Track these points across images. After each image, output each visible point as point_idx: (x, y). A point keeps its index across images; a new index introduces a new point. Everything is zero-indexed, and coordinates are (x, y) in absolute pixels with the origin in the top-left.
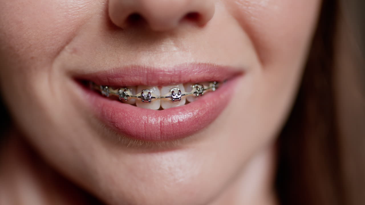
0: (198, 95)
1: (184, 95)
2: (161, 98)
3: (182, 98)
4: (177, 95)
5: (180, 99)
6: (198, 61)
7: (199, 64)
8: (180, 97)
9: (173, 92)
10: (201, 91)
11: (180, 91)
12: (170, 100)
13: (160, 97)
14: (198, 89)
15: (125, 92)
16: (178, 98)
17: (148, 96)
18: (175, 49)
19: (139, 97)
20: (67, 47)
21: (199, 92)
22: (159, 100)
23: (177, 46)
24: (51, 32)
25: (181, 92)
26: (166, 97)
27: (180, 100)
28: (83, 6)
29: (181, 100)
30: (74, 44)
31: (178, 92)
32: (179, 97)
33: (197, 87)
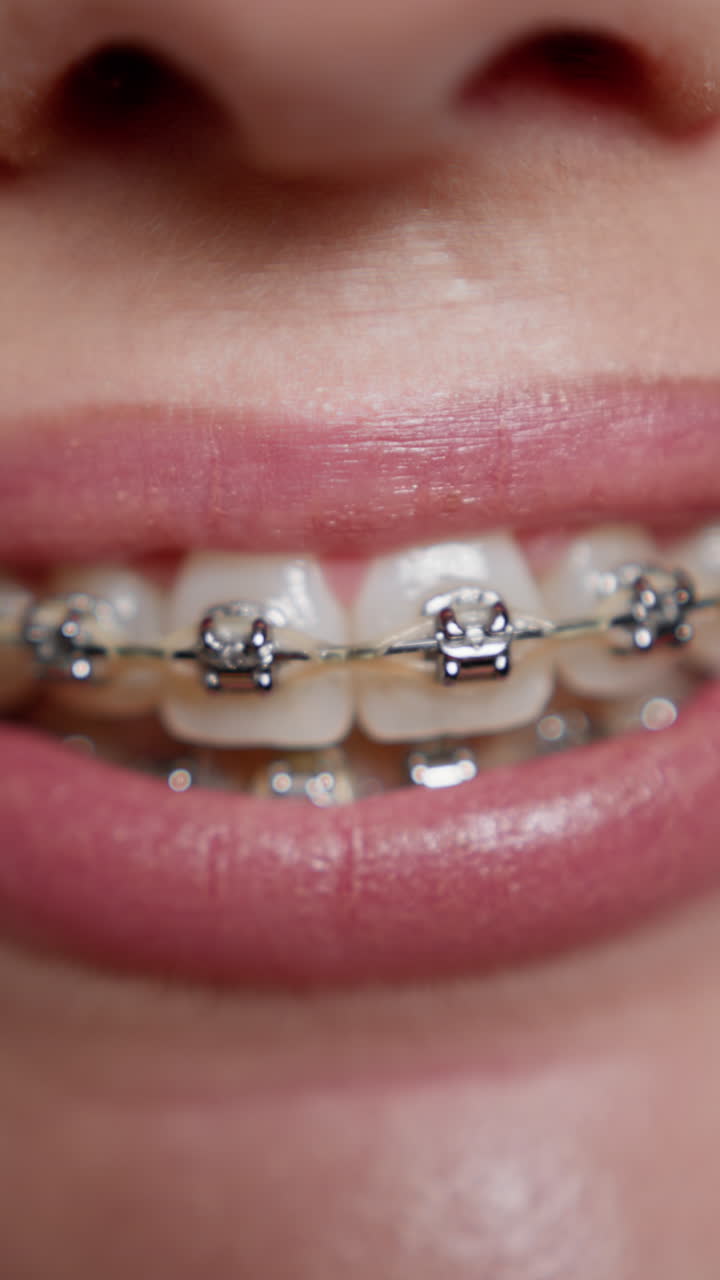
0: (644, 637)
1: (536, 634)
2: (356, 654)
3: (516, 656)
4: (477, 636)
5: (500, 663)
6: (656, 364)
7: (664, 385)
8: (505, 655)
9: (445, 616)
10: (673, 616)
11: (500, 608)
12: (426, 673)
13: (342, 653)
14: (648, 598)
15: (68, 632)
16: (490, 661)
17: (250, 649)
18: (460, 289)
19: (182, 655)
21: (657, 617)
22: (343, 673)
23: (473, 270)
25: (513, 616)
26: (392, 651)
27: (505, 672)
29: (513, 672)
31: (484, 616)
32: (492, 648)
33: (641, 584)
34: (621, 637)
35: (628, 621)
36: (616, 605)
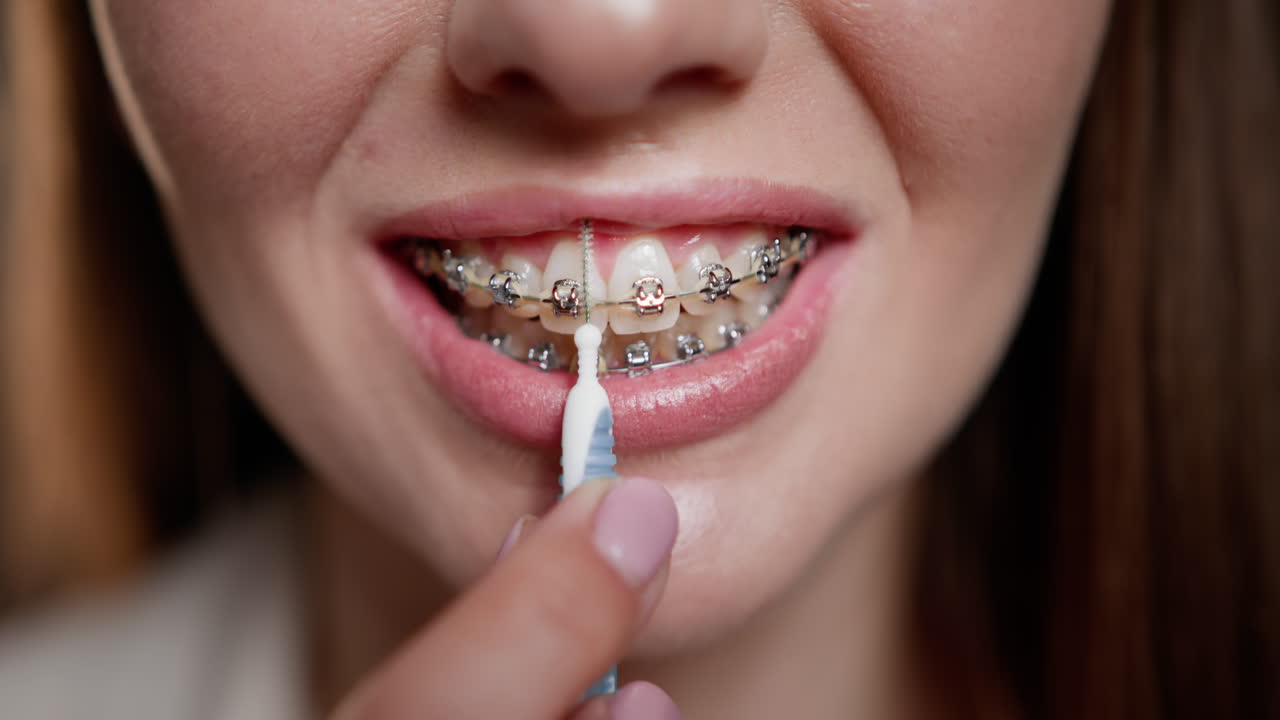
1: (674, 297)
2: (609, 304)
3: (666, 305)
4: (651, 297)
5: (660, 308)
8: (662, 305)
9: (640, 289)
10: (723, 288)
11: (660, 286)
12: (633, 312)
14: (715, 280)
15: (507, 287)
16: (656, 307)
17: (571, 300)
19: (545, 301)
20: (347, 145)
21: (716, 289)
22: (604, 312)
24: (300, 108)
25: (665, 289)
26: (621, 303)
27: (661, 311)
28: (384, 30)
29: (664, 312)
30: (366, 132)
31: (654, 289)
32: (657, 302)
33: (712, 274)
34: (704, 296)
35: (707, 290)
36: (703, 283)
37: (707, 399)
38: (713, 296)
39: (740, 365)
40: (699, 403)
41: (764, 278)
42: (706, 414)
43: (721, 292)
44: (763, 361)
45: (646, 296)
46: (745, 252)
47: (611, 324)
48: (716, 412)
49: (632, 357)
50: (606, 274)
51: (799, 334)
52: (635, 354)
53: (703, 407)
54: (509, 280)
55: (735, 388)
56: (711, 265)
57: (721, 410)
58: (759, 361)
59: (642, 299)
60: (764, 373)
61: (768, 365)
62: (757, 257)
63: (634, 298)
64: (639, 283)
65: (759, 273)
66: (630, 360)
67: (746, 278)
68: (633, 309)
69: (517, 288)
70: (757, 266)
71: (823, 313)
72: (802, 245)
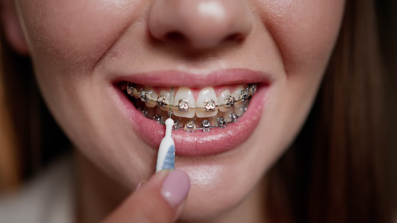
1: (217, 106)
5: (213, 110)
15: (163, 101)
19: (176, 106)
33: (229, 99)
35: (228, 104)
36: (226, 102)
37: (228, 138)
38: (229, 106)
39: (237, 128)
40: (225, 139)
41: (243, 100)
42: (227, 143)
43: (231, 105)
44: (244, 126)
45: (209, 105)
46: (238, 92)
47: (196, 114)
48: (230, 142)
49: (205, 125)
50: (196, 98)
51: (255, 118)
52: (206, 124)
53: (227, 141)
54: (164, 99)
55: (236, 134)
56: (228, 96)
57: (232, 142)
58: (243, 126)
59: (208, 106)
60: (244, 130)
61: (246, 127)
62: (241, 94)
63: (205, 106)
64: (206, 101)
65: (242, 98)
66: (204, 126)
67: (239, 100)
68: (205, 110)
69: (167, 102)
70: (242, 97)
71: (261, 111)
72: (253, 90)
